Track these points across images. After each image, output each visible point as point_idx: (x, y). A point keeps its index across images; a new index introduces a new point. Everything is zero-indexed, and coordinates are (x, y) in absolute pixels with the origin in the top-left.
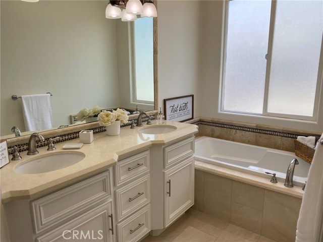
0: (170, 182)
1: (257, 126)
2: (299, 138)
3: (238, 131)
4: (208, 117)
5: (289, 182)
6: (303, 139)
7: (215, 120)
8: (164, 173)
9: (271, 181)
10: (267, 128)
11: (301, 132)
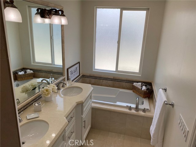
0: (85, 122)
1: (114, 78)
2: (135, 84)
3: (104, 80)
4: (88, 73)
5: (137, 109)
6: (136, 84)
7: (92, 75)
8: (82, 117)
9: (129, 109)
10: (119, 79)
11: (134, 80)
